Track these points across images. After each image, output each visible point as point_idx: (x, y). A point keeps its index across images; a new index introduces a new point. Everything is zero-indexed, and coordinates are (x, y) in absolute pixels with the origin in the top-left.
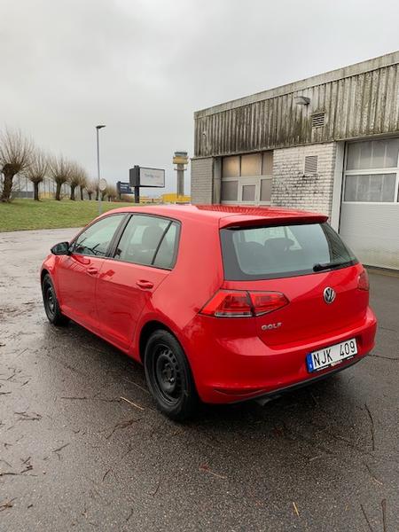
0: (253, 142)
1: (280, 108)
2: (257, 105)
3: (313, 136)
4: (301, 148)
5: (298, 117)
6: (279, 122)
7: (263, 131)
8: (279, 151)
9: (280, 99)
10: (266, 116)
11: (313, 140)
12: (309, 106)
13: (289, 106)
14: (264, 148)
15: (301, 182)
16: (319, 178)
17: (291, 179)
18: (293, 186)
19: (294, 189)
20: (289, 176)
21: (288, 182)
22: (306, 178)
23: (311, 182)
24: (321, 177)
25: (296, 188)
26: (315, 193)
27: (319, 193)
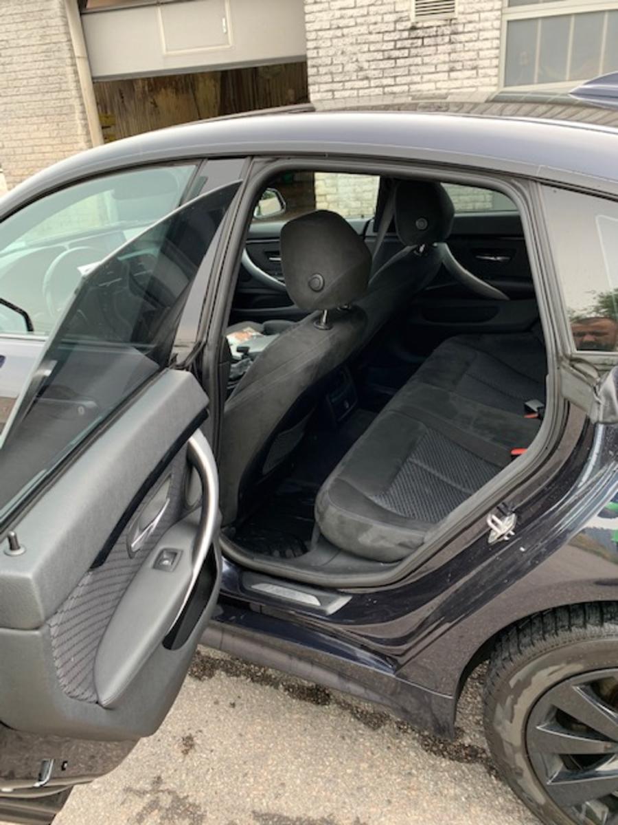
15: (407, 43)
16: (460, 28)
17: (373, 38)
18: (380, 56)
19: (383, 65)
20: (364, 29)
21: (365, 48)
22: (420, 33)
23: (439, 40)
24: (469, 27)
25: (391, 63)
26: (452, 70)
27: (463, 69)
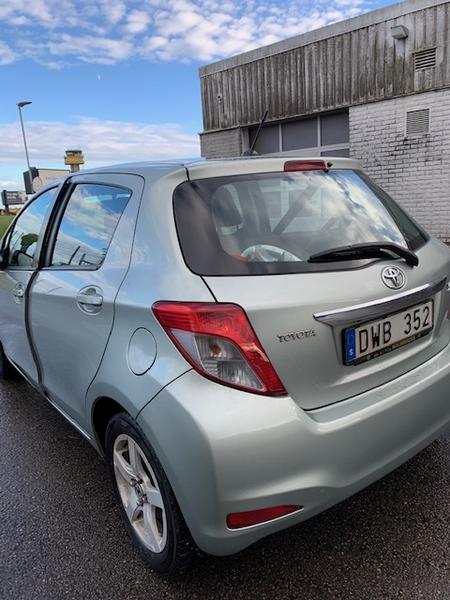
0: (311, 101)
1: (354, 48)
2: (313, 47)
3: (416, 83)
4: (399, 101)
5: (389, 59)
6: (354, 68)
7: (326, 84)
8: (358, 109)
9: (355, 36)
10: (330, 62)
11: (417, 89)
12: (408, 41)
13: (371, 44)
14: (331, 107)
15: (402, 148)
16: (432, 139)
17: (383, 145)
18: (387, 154)
19: (389, 158)
20: (379, 141)
21: (379, 150)
22: (409, 142)
23: (419, 146)
24: (437, 138)
25: (393, 157)
26: (427, 161)
27: (433, 160)
